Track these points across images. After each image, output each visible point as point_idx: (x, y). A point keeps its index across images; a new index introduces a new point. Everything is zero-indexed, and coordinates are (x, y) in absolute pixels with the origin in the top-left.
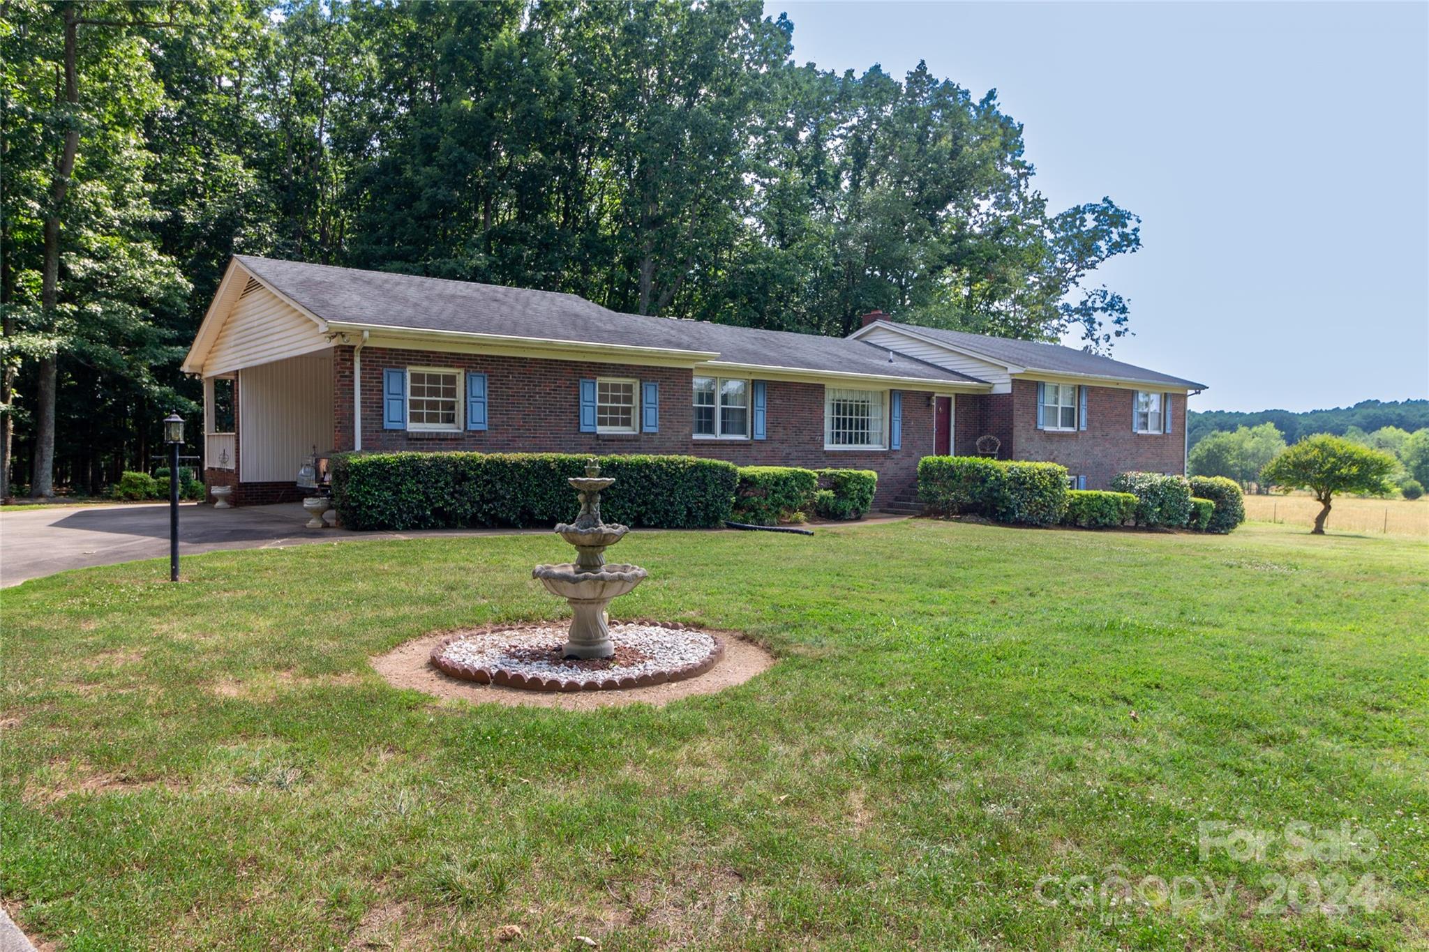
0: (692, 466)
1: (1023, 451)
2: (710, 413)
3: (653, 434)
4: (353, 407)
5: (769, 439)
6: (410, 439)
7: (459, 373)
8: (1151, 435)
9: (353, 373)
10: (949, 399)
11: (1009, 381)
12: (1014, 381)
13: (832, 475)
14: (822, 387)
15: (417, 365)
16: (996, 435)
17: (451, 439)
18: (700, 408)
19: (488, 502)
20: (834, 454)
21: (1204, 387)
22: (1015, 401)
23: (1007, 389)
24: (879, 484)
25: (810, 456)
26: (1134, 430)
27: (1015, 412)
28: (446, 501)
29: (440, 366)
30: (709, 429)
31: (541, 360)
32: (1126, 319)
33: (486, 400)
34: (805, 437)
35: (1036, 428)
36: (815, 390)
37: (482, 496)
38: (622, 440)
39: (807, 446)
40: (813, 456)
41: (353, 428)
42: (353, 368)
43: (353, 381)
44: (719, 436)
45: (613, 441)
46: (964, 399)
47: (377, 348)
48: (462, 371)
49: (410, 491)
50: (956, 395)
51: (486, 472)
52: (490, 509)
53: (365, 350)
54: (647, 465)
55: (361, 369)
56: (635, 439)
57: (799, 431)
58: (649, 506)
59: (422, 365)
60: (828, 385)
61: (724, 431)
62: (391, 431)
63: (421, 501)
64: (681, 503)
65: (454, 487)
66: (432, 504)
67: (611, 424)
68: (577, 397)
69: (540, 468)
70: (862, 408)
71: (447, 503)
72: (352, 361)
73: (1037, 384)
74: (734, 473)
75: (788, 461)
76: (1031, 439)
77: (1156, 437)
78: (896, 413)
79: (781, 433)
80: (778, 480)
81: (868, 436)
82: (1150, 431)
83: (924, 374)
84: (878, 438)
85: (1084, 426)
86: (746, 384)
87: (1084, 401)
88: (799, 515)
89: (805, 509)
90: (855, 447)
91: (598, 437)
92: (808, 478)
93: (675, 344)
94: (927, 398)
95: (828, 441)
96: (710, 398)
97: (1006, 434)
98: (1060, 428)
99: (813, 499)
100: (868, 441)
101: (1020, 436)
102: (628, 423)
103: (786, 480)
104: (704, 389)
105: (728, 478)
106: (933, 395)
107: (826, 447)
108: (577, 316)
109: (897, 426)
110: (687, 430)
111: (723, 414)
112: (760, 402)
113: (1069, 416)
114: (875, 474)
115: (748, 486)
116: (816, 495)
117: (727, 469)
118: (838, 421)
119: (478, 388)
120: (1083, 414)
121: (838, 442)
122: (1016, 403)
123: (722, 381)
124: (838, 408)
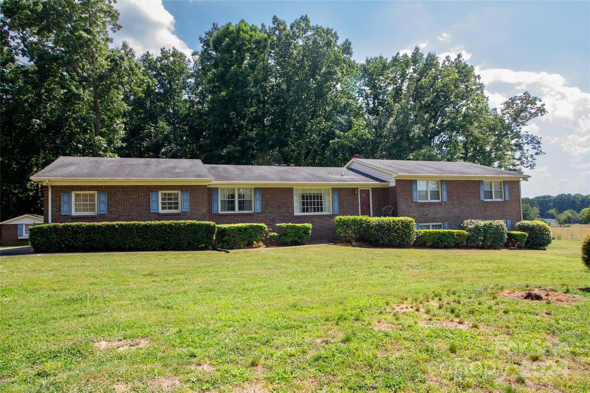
0: (189, 225)
1: (405, 212)
2: (233, 202)
3: (187, 212)
4: (48, 207)
5: (263, 212)
6: (73, 218)
7: (95, 193)
8: (494, 201)
9: (48, 195)
10: (369, 190)
11: (394, 180)
12: (396, 180)
13: (280, 226)
14: (292, 189)
15: (76, 191)
16: (392, 205)
17: (91, 218)
18: (229, 201)
19: (88, 241)
20: (300, 217)
21: (529, 177)
22: (398, 189)
23: (393, 184)
24: (313, 229)
25: (286, 218)
26: (481, 200)
27: (398, 195)
28: (69, 241)
29: (86, 191)
31: (132, 186)
32: (539, 147)
33: (106, 202)
34: (283, 210)
35: (412, 201)
36: (288, 191)
37: (85, 239)
38: (172, 215)
39: (284, 214)
40: (288, 218)
41: (48, 215)
42: (48, 194)
43: (48, 198)
44: (237, 211)
45: (167, 215)
46: (375, 190)
47: (59, 186)
48: (96, 192)
49: (54, 238)
50: (372, 188)
51: (87, 230)
52: (90, 244)
53: (53, 187)
54: (165, 225)
55: (52, 194)
56: (178, 214)
57: (279, 207)
58: (167, 242)
59: (78, 191)
60: (295, 188)
61: (240, 208)
62: (64, 215)
63: (59, 241)
64: (184, 240)
65: (73, 236)
66: (64, 243)
67: (168, 209)
68: (149, 199)
69: (111, 227)
70: (319, 197)
71: (70, 242)
72: (48, 191)
73: (412, 181)
74: (214, 227)
75: (274, 221)
76: (410, 206)
77: (498, 202)
78: (336, 198)
79: (270, 209)
80: (240, 229)
81: (322, 208)
82: (494, 199)
83: (355, 181)
84: (327, 209)
85: (445, 199)
86: (251, 190)
87: (444, 187)
88: (261, 244)
89: (262, 241)
90: (313, 213)
91: (159, 214)
92: (261, 228)
93: (198, 176)
94: (353, 191)
95: (297, 212)
96: (233, 196)
97: (395, 205)
98: (430, 201)
99: (266, 237)
100: (322, 211)
101: (402, 205)
102: (177, 208)
103: (246, 229)
104: (231, 193)
105: (210, 229)
106: (357, 189)
107: (296, 214)
108: (175, 168)
109: (336, 204)
110: (205, 210)
111: (240, 202)
112: (259, 196)
113: (436, 194)
114: (309, 225)
115: (222, 232)
116: (267, 234)
117: (209, 225)
118: (303, 203)
119: (187, 197)
120: (445, 193)
121: (304, 211)
122: (399, 190)
123: (239, 189)
124: (303, 197)
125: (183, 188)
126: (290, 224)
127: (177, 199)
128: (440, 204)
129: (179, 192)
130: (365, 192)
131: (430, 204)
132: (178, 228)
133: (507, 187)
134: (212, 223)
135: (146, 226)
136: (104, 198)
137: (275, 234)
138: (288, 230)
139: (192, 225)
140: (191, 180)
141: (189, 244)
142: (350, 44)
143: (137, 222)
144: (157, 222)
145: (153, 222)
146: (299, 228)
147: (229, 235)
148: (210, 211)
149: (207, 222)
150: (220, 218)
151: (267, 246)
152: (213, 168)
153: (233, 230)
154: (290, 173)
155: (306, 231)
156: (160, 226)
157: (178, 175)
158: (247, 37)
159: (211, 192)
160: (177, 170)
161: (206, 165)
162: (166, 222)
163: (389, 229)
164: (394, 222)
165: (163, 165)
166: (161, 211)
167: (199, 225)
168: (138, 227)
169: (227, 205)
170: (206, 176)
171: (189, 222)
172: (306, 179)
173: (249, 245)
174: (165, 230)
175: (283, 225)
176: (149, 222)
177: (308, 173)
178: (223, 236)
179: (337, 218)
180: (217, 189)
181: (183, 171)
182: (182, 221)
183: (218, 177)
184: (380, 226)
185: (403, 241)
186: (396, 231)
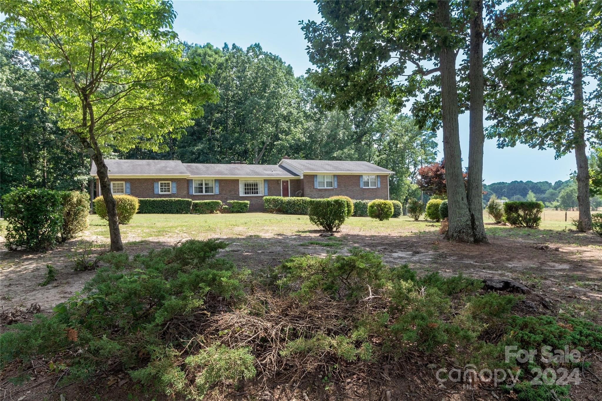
1: (309, 194)
2: (202, 188)
3: (175, 193)
5: (220, 194)
7: (124, 182)
10: (288, 181)
12: (304, 175)
13: (230, 202)
14: (238, 180)
15: (113, 181)
18: (199, 187)
20: (242, 197)
23: (302, 177)
24: (250, 204)
25: (234, 198)
26: (361, 187)
27: (305, 184)
29: (119, 181)
30: (202, 192)
31: (144, 178)
33: (130, 188)
34: (233, 193)
35: (314, 188)
36: (235, 182)
38: (167, 195)
39: (233, 195)
40: (236, 198)
42: (99, 183)
43: (99, 185)
44: (204, 193)
45: (164, 195)
50: (291, 179)
56: (170, 195)
57: (230, 191)
59: (162, 181)
60: (240, 179)
61: (206, 192)
67: (164, 192)
68: (154, 186)
70: (256, 185)
72: (98, 181)
73: (314, 175)
74: (191, 202)
75: (227, 199)
76: (312, 191)
77: (373, 189)
78: (266, 185)
79: (224, 192)
80: (206, 203)
81: (257, 192)
82: (370, 187)
83: (278, 175)
84: (261, 192)
85: (336, 186)
86: (213, 180)
87: (336, 179)
88: (218, 212)
89: (219, 210)
90: (252, 195)
91: (159, 195)
92: (218, 203)
93: (181, 173)
94: (277, 181)
95: (242, 194)
96: (202, 184)
97: (303, 190)
98: (326, 187)
99: (221, 208)
100: (257, 193)
101: (307, 190)
102: (169, 191)
103: (209, 203)
104: (200, 182)
105: (189, 203)
106: (280, 180)
107: (240, 195)
108: (166, 167)
109: (266, 189)
110: (185, 192)
111: (206, 188)
112: (217, 185)
113: (330, 184)
114: (248, 202)
115: (196, 205)
116: (222, 207)
117: (188, 201)
118: (246, 189)
119: (175, 185)
120: (336, 184)
121: (246, 193)
122: (305, 181)
123: (205, 180)
124: (245, 185)
125: (173, 180)
126: (236, 201)
127: (169, 186)
128: (333, 189)
129: (170, 182)
130: (285, 182)
131: (326, 190)
132: (171, 202)
133: (379, 179)
134: (190, 200)
135: (154, 200)
136: (128, 185)
137: (227, 206)
138: (235, 205)
139: (179, 200)
140: (177, 175)
141: (177, 211)
142: (291, 68)
143: (149, 199)
144: (160, 199)
145: (157, 199)
146: (241, 204)
147: (199, 206)
148: (188, 193)
149: (187, 199)
150: (194, 197)
151: (222, 213)
152: (189, 166)
153: (202, 204)
154: (239, 170)
155: (245, 205)
156: (161, 201)
157: (169, 172)
158: (211, 59)
159: (189, 182)
160: (168, 169)
161: (184, 164)
162: (164, 199)
163: (294, 204)
164: (298, 200)
165: (158, 166)
166: (160, 193)
167: (183, 201)
168: (149, 201)
169: (198, 190)
170: (186, 173)
171: (177, 199)
172: (247, 174)
173: (212, 212)
174: (164, 203)
175: (232, 201)
176: (155, 199)
177: (250, 170)
178: (196, 207)
179: (265, 198)
180: (192, 180)
181: (171, 169)
182: (173, 198)
183: (193, 173)
184: (289, 203)
185: (303, 211)
186: (298, 206)
